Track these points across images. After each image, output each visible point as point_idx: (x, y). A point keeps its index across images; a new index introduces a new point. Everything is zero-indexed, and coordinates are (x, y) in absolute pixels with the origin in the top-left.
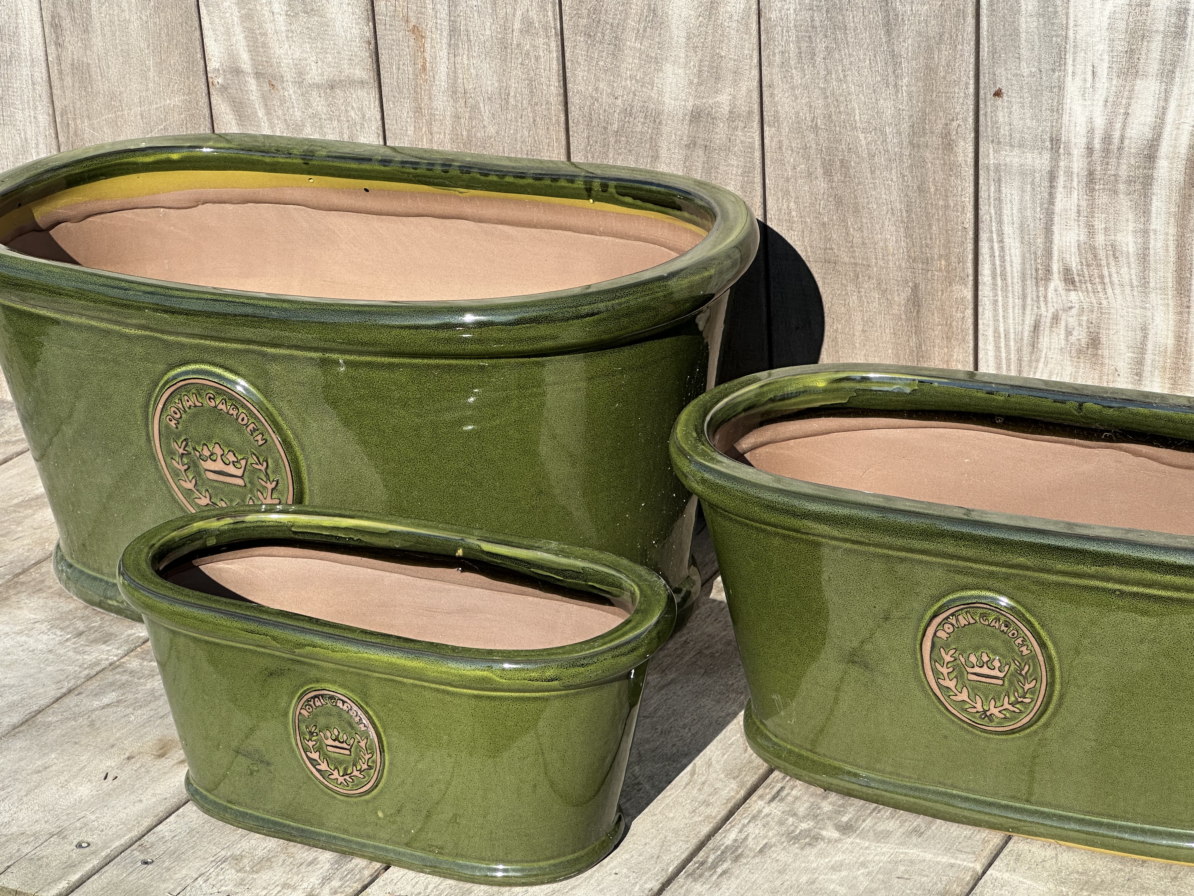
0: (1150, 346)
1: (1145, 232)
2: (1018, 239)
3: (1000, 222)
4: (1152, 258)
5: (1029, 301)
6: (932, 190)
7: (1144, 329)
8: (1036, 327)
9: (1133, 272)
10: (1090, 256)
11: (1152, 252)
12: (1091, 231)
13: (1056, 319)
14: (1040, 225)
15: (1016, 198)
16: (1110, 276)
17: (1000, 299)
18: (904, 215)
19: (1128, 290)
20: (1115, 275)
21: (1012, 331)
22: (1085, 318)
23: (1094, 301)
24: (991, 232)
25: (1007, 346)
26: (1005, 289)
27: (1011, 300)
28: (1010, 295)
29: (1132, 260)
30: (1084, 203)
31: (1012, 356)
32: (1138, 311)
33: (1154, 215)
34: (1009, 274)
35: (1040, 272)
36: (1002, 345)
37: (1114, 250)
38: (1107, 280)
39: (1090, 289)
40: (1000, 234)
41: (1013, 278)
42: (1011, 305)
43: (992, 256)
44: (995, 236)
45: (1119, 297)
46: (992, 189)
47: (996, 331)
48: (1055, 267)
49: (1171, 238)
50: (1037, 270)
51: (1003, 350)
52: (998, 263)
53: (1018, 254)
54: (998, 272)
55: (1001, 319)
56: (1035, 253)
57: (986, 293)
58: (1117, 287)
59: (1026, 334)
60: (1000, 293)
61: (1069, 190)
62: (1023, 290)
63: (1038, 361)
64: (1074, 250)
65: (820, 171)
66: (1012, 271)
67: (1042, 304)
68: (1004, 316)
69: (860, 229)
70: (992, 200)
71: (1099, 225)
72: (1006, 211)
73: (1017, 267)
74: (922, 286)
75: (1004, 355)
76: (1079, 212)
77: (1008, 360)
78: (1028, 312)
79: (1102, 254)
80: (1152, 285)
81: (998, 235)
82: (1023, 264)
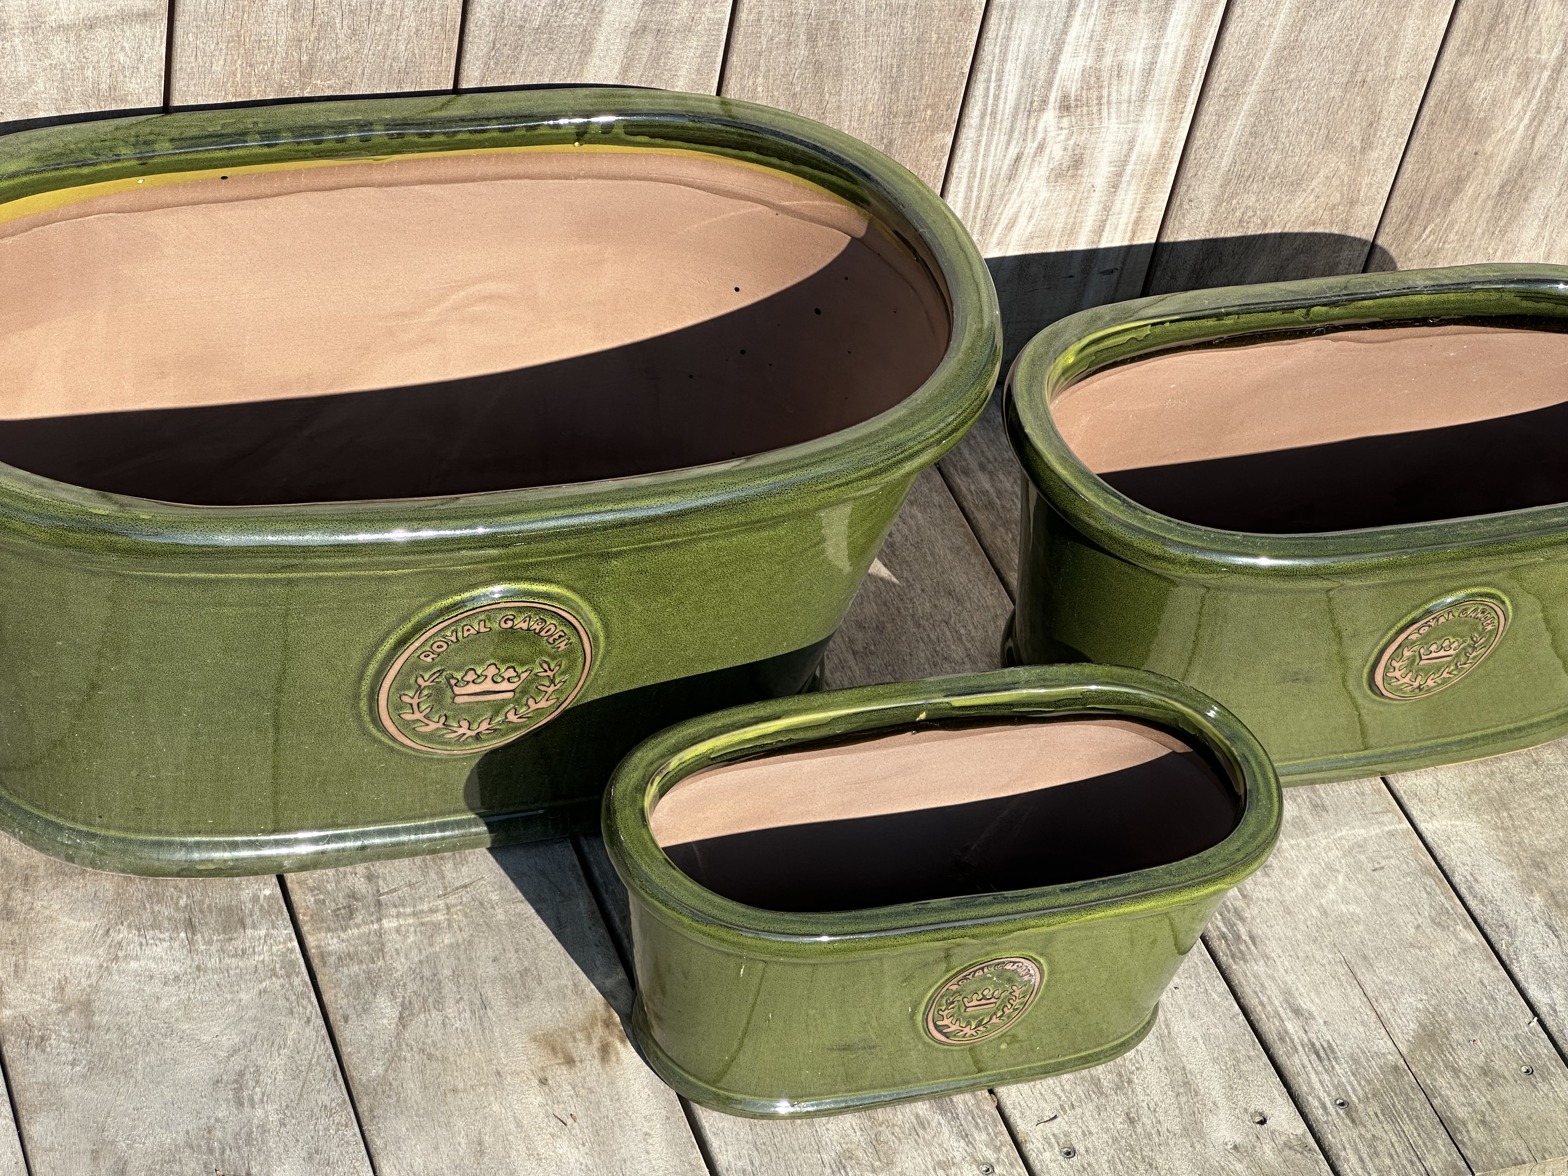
0: (1134, 157)
1: (1157, 47)
2: (1019, 73)
3: (1003, 61)
4: (1157, 71)
5: (1016, 134)
6: (934, 37)
7: (1132, 143)
8: (1018, 159)
9: (1134, 88)
10: (1093, 79)
11: (1158, 66)
12: (1100, 53)
13: (1041, 148)
14: (1046, 57)
15: (1027, 33)
16: (1109, 95)
17: (984, 139)
18: (894, 70)
19: (1124, 106)
20: (1114, 94)
21: (990, 168)
22: (1072, 142)
23: (1086, 124)
24: (991, 72)
25: (981, 183)
26: (992, 128)
27: (996, 138)
28: (996, 133)
29: (1136, 75)
30: (1099, 28)
31: (984, 193)
32: (1130, 126)
33: (1170, 29)
34: (1000, 113)
35: (1035, 104)
36: (976, 184)
37: (1119, 70)
38: (1105, 100)
39: (1085, 112)
40: (1001, 73)
41: (1003, 114)
42: (994, 143)
43: (986, 96)
44: (994, 75)
45: (1114, 115)
46: (1003, 27)
47: (972, 172)
48: (1054, 96)
49: (1182, 49)
50: (1032, 103)
51: (975, 189)
52: (990, 101)
53: (1015, 89)
54: (989, 111)
55: (981, 158)
56: (1034, 86)
57: (971, 135)
58: (1114, 106)
59: (1004, 169)
60: (985, 132)
61: (1086, 17)
62: (1012, 126)
63: (1011, 193)
64: (1077, 75)
65: (803, 37)
66: (1004, 108)
67: (1030, 136)
68: (984, 156)
69: (839, 93)
70: (999, 40)
71: (1109, 47)
72: (1013, 47)
73: (1011, 103)
74: (898, 142)
75: (975, 193)
76: (1091, 38)
77: (979, 198)
78: (1012, 146)
79: (1105, 75)
80: (1150, 98)
81: (998, 74)
82: (1019, 98)
